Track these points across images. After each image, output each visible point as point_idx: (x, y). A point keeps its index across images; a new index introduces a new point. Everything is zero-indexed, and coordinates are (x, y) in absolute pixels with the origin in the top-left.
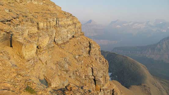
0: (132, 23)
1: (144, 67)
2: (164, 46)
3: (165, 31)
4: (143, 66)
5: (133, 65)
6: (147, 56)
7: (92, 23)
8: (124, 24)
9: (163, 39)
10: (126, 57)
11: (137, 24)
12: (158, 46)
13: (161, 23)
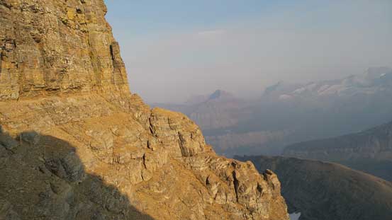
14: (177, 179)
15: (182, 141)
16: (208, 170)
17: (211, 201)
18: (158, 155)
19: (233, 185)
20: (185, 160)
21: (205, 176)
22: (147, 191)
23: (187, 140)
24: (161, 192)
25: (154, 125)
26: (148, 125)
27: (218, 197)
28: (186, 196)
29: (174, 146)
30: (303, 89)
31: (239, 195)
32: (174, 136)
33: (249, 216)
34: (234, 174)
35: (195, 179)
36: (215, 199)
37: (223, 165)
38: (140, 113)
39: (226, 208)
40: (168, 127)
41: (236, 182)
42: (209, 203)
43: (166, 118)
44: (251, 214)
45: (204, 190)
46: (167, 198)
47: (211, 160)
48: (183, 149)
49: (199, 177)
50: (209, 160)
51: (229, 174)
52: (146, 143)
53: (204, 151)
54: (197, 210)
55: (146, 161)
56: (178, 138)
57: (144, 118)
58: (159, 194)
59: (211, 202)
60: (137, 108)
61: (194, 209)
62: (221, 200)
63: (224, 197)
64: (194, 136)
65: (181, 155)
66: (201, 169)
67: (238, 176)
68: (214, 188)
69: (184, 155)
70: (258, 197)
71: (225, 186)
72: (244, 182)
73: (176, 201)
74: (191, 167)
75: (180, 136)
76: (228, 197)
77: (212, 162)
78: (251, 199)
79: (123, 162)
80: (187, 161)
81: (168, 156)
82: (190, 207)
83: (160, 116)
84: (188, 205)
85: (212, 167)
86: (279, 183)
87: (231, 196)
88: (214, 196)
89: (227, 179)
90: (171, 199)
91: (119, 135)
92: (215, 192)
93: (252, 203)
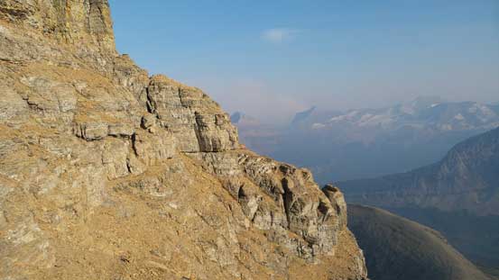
0: (354, 113)
1: (435, 234)
2: (462, 167)
3: (450, 127)
4: (432, 232)
5: (401, 233)
6: (418, 201)
7: (240, 121)
8: (333, 119)
9: (455, 147)
10: (371, 210)
11: (368, 115)
12: (446, 170)
13: (433, 106)
14: (191, 182)
15: (200, 125)
16: (242, 175)
17: (247, 223)
18: (160, 141)
19: (281, 201)
20: (204, 158)
21: (237, 183)
22: (135, 191)
23: (209, 126)
24: (164, 195)
25: (155, 98)
26: (144, 99)
27: (259, 218)
28: (208, 209)
29: (188, 134)
30: (341, 117)
31: (291, 216)
32: (189, 118)
33: (306, 250)
34: (284, 182)
35: (220, 188)
36: (253, 220)
37: (267, 169)
38: (132, 80)
39: (270, 236)
40: (178, 102)
41: (288, 195)
42: (244, 227)
43: (176, 88)
44: (310, 246)
45: (236, 205)
46: (175, 206)
47: (246, 160)
48: (201, 139)
49: (227, 186)
50: (243, 160)
51: (277, 181)
52: (140, 119)
53: (236, 145)
54: (227, 232)
55: (136, 143)
56: (194, 122)
57: (138, 88)
58: (160, 199)
59: (247, 225)
60: (127, 72)
61: (221, 231)
62: (262, 223)
63: (268, 218)
64: (220, 122)
65: (197, 149)
66: (231, 172)
67: (291, 185)
68: (253, 204)
69: (203, 149)
70: (320, 221)
71: (269, 201)
72: (300, 196)
73: (190, 214)
74: (215, 169)
75: (198, 117)
76: (276, 219)
77: (249, 163)
78: (311, 222)
79: (91, 136)
80: (209, 159)
81: (177, 149)
82: (215, 228)
83: (166, 84)
84: (212, 223)
85: (248, 171)
86: (345, 205)
87: (280, 216)
88: (251, 216)
89: (273, 191)
90: (182, 209)
91: (88, 96)
92: (253, 210)
93: (312, 230)
